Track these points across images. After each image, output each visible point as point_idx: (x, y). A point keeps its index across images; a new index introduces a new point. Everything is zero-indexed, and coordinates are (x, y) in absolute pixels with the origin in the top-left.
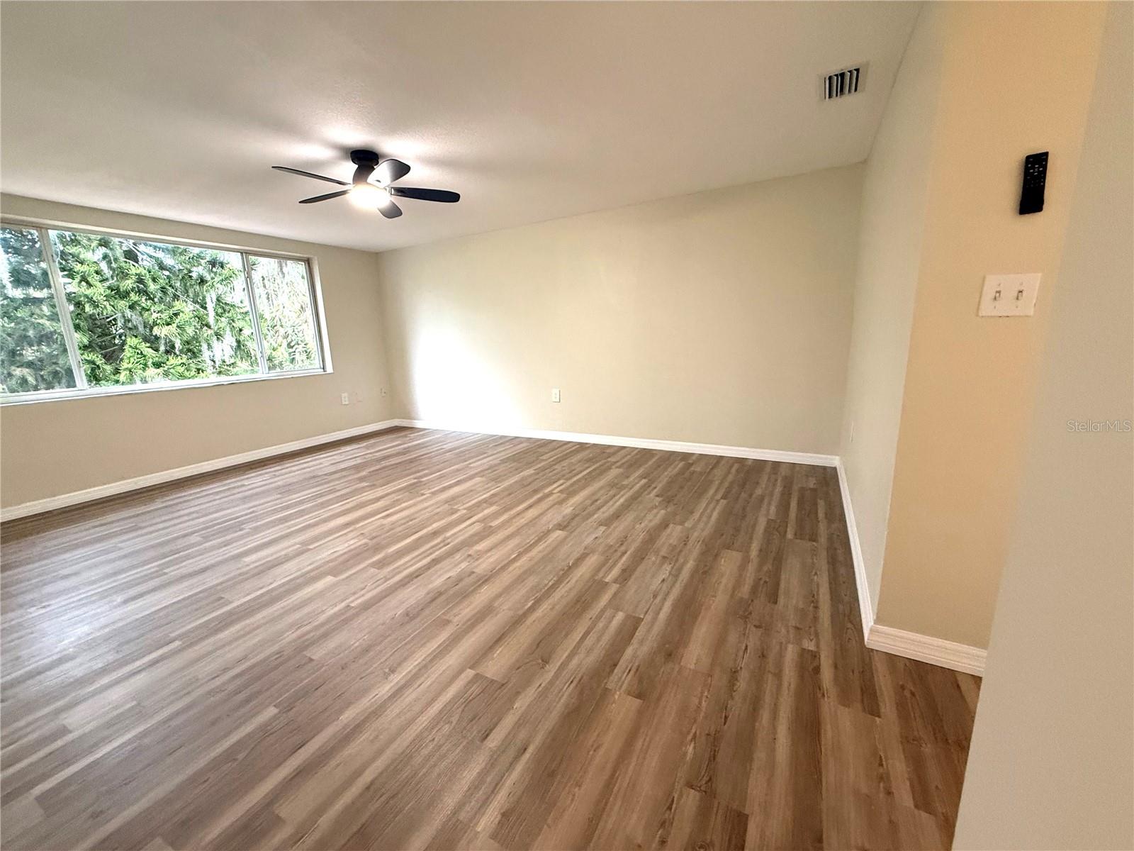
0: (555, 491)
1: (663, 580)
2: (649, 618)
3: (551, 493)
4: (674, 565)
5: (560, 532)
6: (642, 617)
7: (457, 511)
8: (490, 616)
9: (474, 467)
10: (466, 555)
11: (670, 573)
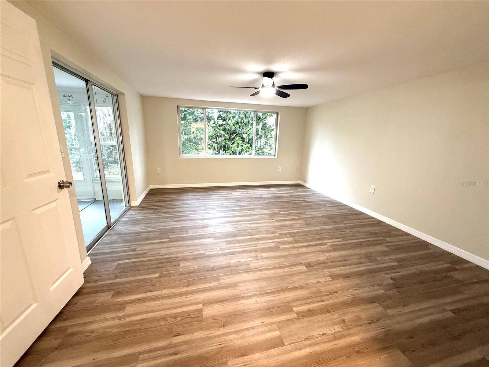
0: (328, 244)
1: (325, 334)
2: (289, 347)
3: (326, 244)
4: (343, 331)
5: (305, 268)
6: (286, 344)
7: (276, 233)
8: (231, 288)
9: (307, 215)
10: (255, 255)
11: (334, 334)
